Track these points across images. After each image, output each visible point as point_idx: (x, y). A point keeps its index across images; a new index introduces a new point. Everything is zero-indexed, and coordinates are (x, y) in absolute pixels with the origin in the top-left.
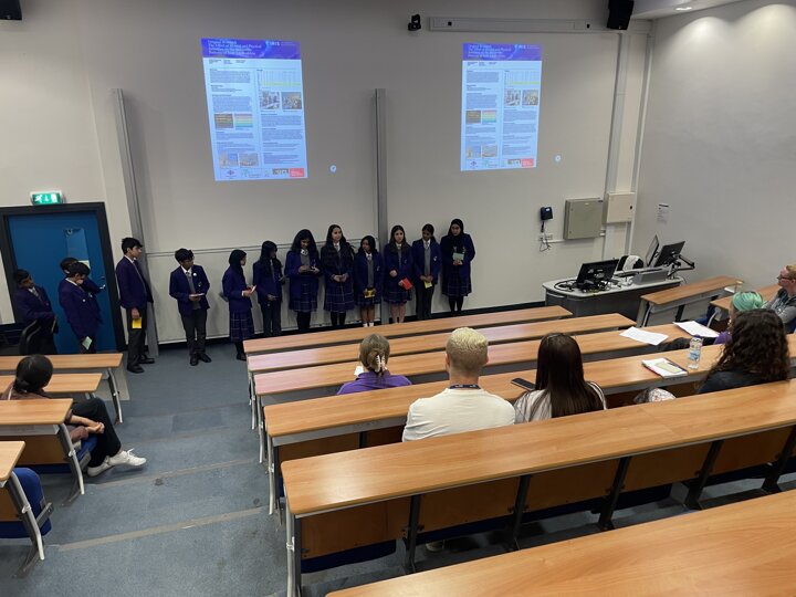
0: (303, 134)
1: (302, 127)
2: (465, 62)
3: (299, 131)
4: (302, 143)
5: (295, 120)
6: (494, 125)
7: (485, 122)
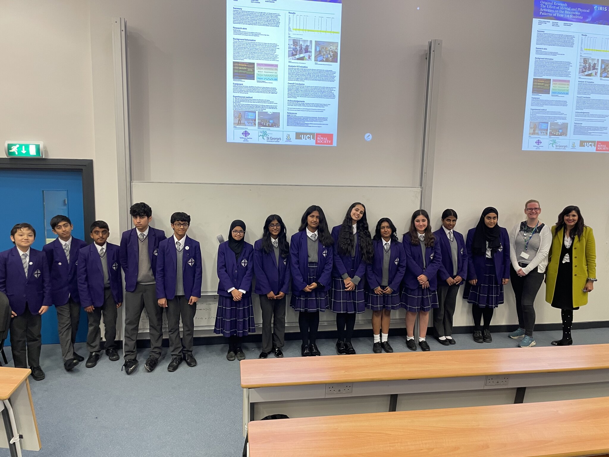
0: (336, 93)
1: (335, 84)
2: (535, 21)
3: (331, 89)
4: (334, 103)
5: (327, 76)
6: (565, 98)
7: (555, 94)
